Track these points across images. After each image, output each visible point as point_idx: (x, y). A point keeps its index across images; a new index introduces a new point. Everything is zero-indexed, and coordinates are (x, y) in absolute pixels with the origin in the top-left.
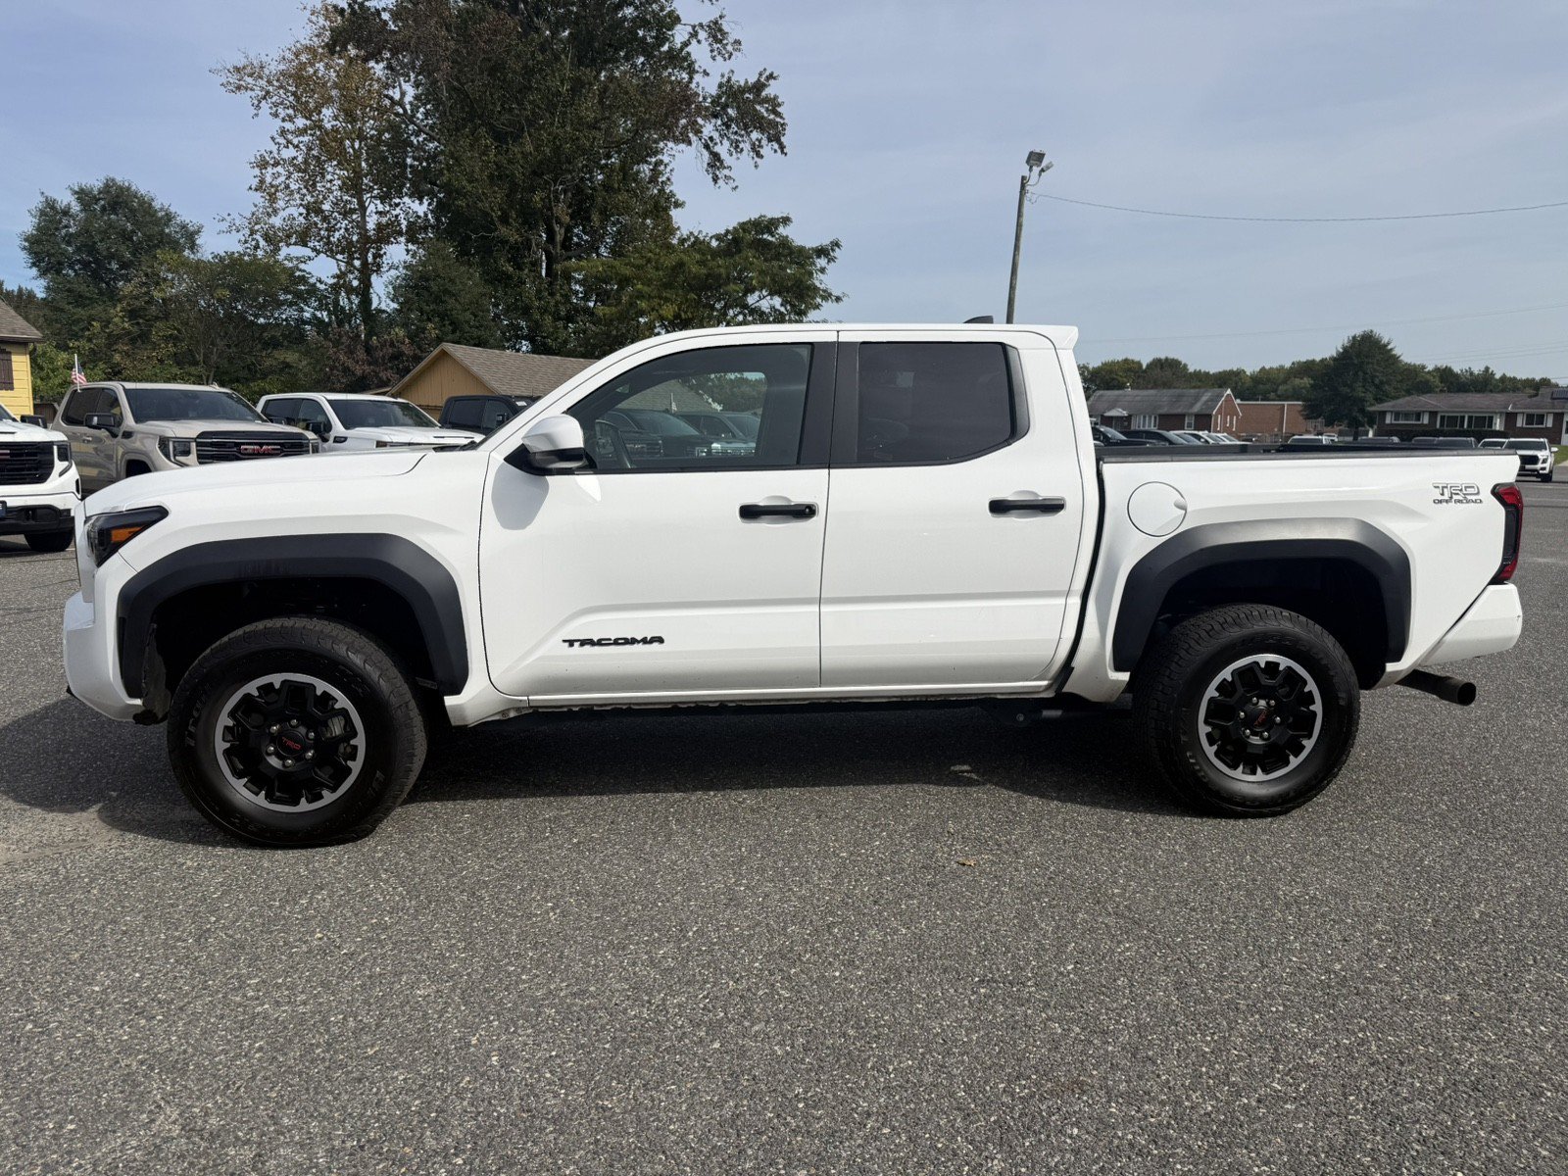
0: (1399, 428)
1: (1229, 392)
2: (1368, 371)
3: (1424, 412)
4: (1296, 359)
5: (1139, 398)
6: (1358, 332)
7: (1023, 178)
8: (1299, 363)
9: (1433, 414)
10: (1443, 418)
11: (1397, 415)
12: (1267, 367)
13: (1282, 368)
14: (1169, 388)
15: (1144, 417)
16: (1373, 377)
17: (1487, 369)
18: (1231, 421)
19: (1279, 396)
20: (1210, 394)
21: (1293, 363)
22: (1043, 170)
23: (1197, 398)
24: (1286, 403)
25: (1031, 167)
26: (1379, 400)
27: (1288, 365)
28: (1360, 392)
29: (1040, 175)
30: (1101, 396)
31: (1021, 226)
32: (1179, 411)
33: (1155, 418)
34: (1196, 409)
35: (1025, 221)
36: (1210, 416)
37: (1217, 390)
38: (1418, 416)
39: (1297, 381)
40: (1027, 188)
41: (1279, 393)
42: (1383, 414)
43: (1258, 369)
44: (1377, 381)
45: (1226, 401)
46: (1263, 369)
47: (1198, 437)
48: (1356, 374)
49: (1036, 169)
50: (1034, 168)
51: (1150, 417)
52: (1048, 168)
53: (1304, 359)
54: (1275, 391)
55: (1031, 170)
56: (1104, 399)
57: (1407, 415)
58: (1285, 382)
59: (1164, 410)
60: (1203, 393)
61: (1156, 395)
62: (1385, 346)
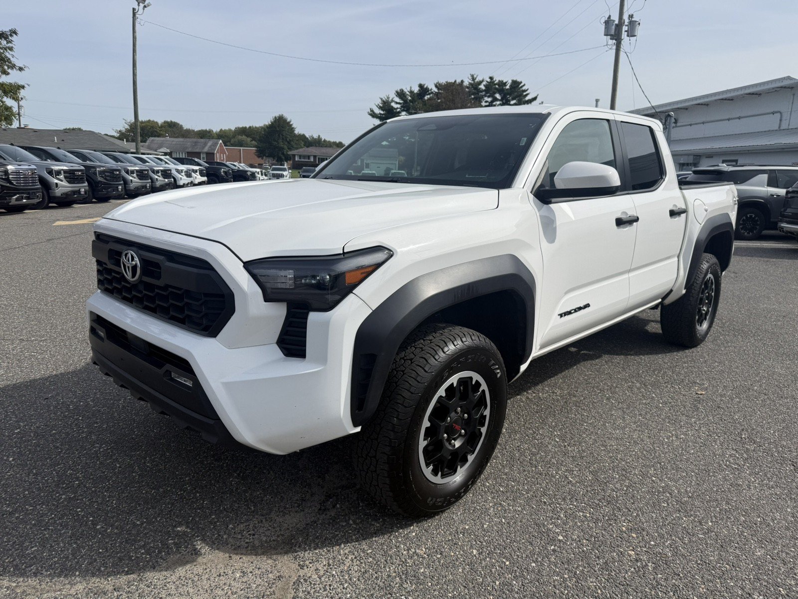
0: (302, 163)
1: (221, 141)
2: (284, 134)
3: (311, 155)
4: (237, 126)
5: (174, 143)
6: (277, 115)
7: (134, 9)
8: (239, 128)
9: (315, 157)
10: (319, 158)
11: (300, 157)
12: (223, 129)
13: (230, 130)
14: (186, 138)
15: (179, 153)
16: (286, 137)
17: (319, 136)
18: (223, 155)
19: (232, 144)
20: (211, 142)
21: (236, 128)
22: (145, 7)
23: (205, 144)
24: (241, 148)
25: (139, 3)
26: (290, 149)
27: (233, 129)
28: (281, 144)
29: (144, 9)
30: (153, 140)
31: (136, 38)
32: (197, 150)
33: (185, 153)
34: (206, 149)
35: (138, 35)
36: (213, 154)
37: (216, 140)
38: (309, 157)
39: (240, 137)
40: (137, 16)
41: (232, 142)
42: (294, 156)
43: (218, 130)
44: (288, 140)
45: (220, 146)
46: (221, 130)
47: (235, 166)
48: (279, 135)
49: (142, 5)
50: (141, 4)
51: (182, 153)
52: (148, 6)
53: (241, 126)
54: (230, 142)
55: (139, 5)
56: (155, 142)
57: (304, 157)
58: (234, 137)
59: (190, 150)
60: (208, 142)
61: (183, 141)
62: (289, 122)
